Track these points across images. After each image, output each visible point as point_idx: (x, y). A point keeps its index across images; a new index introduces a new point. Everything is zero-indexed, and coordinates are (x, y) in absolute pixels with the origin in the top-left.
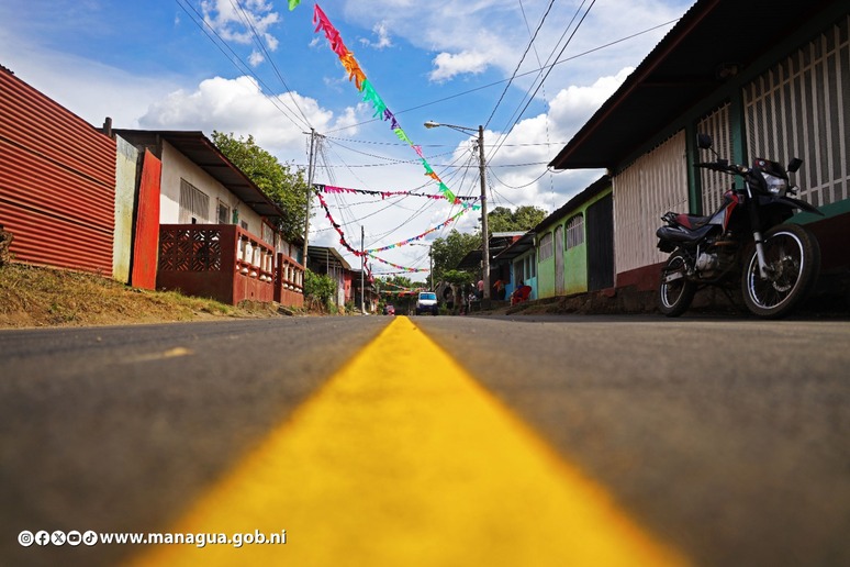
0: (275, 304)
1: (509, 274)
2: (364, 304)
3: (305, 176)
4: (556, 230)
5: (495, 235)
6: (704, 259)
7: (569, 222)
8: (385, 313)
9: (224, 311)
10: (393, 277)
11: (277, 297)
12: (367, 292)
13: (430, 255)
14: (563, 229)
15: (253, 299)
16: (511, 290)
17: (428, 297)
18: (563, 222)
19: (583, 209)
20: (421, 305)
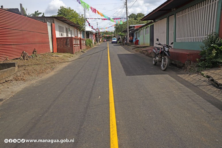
0: (81, 50)
1: (134, 35)
2: (98, 41)
3: (84, 16)
4: (144, 29)
5: (130, 26)
6: (157, 58)
7: (146, 28)
8: (104, 42)
9: (73, 56)
10: (105, 31)
11: (81, 48)
12: (99, 37)
13: (115, 27)
14: (145, 29)
15: (77, 51)
16: (134, 41)
17: (114, 39)
18: (145, 27)
19: (149, 26)
20: (113, 41)
